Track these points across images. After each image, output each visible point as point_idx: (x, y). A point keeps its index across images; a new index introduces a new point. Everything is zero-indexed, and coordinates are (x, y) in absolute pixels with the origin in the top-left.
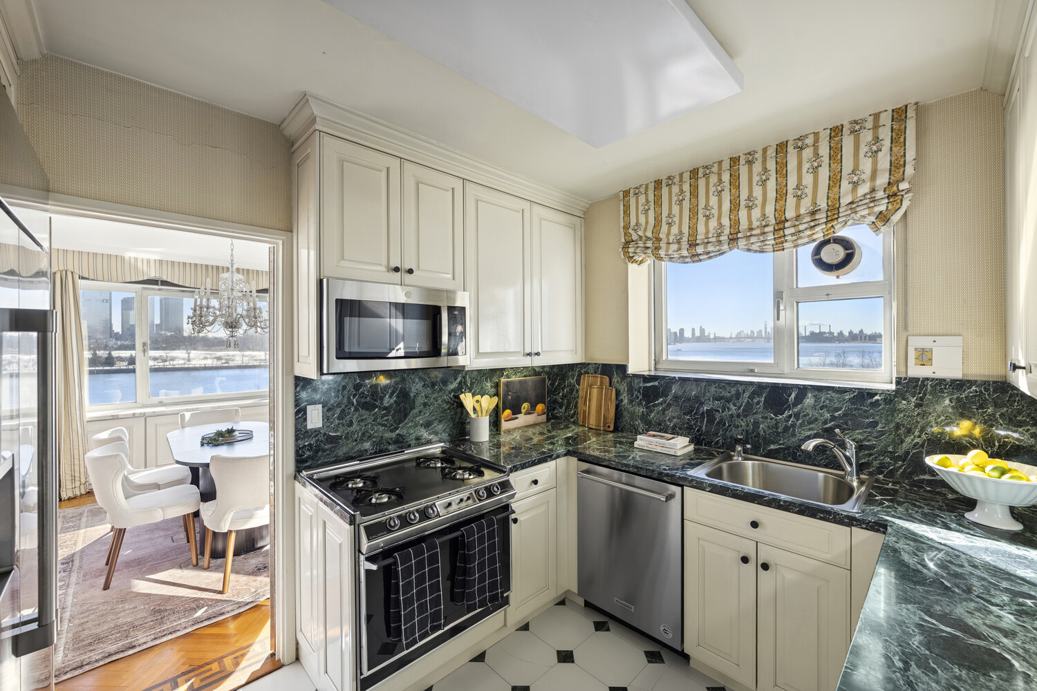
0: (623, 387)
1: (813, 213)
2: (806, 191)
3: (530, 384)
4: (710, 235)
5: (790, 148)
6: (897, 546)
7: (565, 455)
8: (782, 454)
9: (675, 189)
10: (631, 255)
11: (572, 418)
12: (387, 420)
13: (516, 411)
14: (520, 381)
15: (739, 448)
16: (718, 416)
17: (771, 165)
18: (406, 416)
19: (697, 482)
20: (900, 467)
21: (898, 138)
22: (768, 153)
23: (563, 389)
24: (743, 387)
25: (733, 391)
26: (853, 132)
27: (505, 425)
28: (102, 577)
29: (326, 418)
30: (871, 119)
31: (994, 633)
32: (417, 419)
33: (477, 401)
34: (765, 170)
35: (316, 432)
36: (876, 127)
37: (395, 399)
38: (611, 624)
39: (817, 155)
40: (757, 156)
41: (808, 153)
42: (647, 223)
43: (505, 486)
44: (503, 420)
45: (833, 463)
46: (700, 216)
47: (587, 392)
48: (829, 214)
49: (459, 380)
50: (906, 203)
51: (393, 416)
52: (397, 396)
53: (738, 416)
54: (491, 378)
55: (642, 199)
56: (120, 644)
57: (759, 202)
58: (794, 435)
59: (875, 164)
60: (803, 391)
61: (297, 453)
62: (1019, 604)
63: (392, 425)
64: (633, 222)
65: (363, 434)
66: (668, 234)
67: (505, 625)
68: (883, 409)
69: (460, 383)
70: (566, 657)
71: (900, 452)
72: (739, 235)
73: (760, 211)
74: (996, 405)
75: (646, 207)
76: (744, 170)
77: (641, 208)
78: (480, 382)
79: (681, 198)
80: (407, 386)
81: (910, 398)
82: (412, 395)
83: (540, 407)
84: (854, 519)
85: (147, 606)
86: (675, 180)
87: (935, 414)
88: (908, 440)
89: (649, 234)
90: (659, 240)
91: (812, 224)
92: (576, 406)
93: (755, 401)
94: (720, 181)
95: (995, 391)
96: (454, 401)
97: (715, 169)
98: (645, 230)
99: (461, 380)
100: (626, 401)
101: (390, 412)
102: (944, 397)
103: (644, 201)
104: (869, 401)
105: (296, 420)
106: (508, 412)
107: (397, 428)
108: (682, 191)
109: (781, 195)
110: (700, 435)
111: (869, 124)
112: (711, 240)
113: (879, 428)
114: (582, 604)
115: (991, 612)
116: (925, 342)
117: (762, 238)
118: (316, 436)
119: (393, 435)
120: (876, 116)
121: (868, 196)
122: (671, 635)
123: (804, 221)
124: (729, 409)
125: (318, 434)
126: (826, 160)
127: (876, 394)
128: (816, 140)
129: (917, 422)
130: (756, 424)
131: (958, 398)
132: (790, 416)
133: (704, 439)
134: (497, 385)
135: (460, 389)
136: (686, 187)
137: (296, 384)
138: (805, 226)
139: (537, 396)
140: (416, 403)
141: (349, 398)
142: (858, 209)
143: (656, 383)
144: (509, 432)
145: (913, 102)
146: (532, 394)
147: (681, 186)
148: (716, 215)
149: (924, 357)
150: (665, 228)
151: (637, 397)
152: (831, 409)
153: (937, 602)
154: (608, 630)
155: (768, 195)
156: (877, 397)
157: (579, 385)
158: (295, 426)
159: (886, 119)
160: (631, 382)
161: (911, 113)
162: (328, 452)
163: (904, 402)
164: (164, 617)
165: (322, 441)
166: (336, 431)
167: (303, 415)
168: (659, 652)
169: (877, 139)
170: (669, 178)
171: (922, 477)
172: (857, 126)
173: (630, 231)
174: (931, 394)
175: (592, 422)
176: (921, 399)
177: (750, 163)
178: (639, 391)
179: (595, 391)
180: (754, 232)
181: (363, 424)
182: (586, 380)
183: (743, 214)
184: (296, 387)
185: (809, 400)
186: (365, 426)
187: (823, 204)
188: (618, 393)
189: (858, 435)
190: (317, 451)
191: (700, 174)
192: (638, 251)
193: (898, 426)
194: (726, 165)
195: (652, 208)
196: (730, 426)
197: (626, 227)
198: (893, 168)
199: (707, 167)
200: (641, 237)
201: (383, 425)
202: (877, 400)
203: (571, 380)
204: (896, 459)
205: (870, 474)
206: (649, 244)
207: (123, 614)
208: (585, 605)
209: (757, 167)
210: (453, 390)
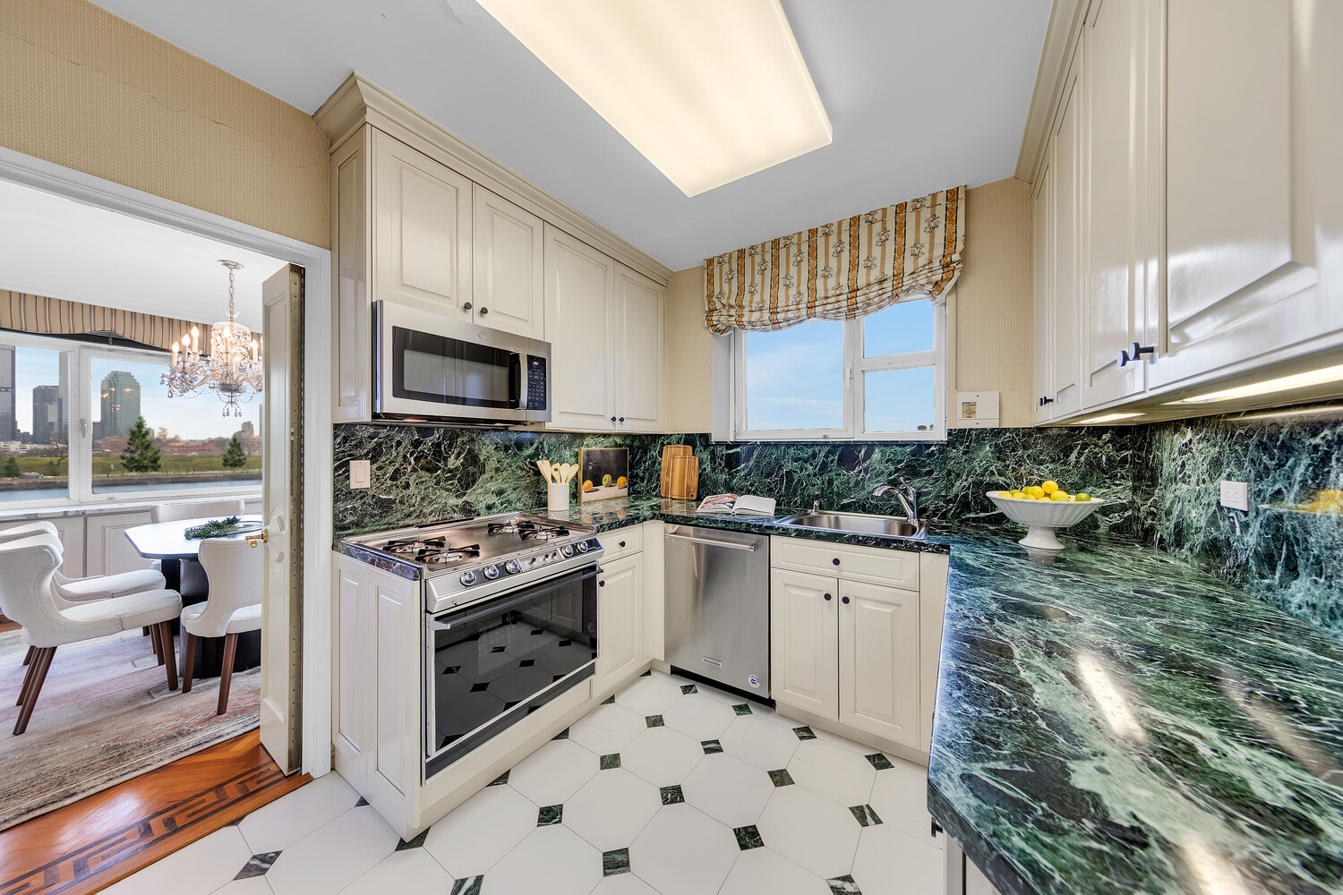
0: (706, 456)
1: (881, 282)
2: (875, 262)
3: (612, 455)
4: (790, 303)
5: (862, 222)
6: (961, 556)
7: (652, 518)
8: (853, 507)
9: (758, 259)
10: (715, 323)
11: (654, 491)
12: (452, 484)
13: (597, 482)
14: (601, 451)
15: (816, 503)
16: (796, 477)
17: (845, 238)
18: (474, 482)
19: (784, 529)
20: (951, 509)
21: (951, 217)
22: (843, 226)
23: (645, 462)
24: (819, 448)
25: (810, 451)
26: (915, 209)
27: (585, 497)
28: (11, 721)
29: (376, 478)
30: (929, 198)
31: (1048, 598)
32: (488, 485)
33: (556, 470)
34: (840, 242)
35: (362, 494)
36: (934, 206)
37: (462, 460)
38: (699, 687)
39: (885, 230)
40: (832, 228)
41: (877, 227)
42: (730, 292)
43: (593, 544)
44: (583, 491)
45: (898, 511)
46: (781, 285)
47: (669, 463)
48: (895, 283)
49: (535, 445)
50: (957, 273)
51: (460, 480)
52: (465, 458)
53: (815, 475)
54: (571, 446)
55: (726, 268)
56: (49, 795)
57: (834, 272)
58: (863, 489)
59: (932, 238)
60: (871, 446)
61: (335, 516)
62: (1060, 581)
63: (458, 491)
64: (717, 291)
65: (423, 499)
66: (751, 302)
67: (590, 697)
68: (938, 458)
69: (537, 449)
70: (656, 721)
71: (951, 496)
72: (817, 303)
73: (835, 281)
74: (1025, 448)
75: (730, 277)
76: (821, 241)
77: (724, 277)
78: (558, 450)
79: (763, 267)
80: (477, 447)
81: (959, 447)
82: (482, 458)
83: (622, 480)
84: (923, 544)
85: (94, 744)
86: (757, 250)
87: (979, 459)
88: (958, 484)
89: (732, 302)
90: (741, 307)
91: (881, 292)
92: (658, 479)
93: (830, 459)
94: (800, 252)
95: (1023, 437)
96: (530, 469)
97: (795, 240)
98: (729, 298)
99: (538, 446)
100: (709, 470)
101: (455, 475)
102: (985, 444)
103: (727, 270)
104: (927, 452)
105: (335, 477)
106: (588, 483)
107: (465, 494)
108: (764, 261)
109: (854, 266)
110: (780, 496)
111: (928, 203)
112: (790, 308)
113: (934, 476)
114: (669, 671)
115: (1043, 587)
116: (970, 398)
117: (836, 306)
118: (361, 498)
119: (460, 502)
120: (934, 196)
121: (927, 267)
122: (758, 685)
123: (874, 290)
124: (806, 469)
125: (365, 496)
126: (892, 234)
127: (932, 445)
128: (884, 216)
129: (965, 467)
130: (831, 482)
131: (996, 444)
132: (860, 471)
133: (783, 500)
134: (577, 455)
135: (536, 455)
136: (768, 257)
137: (335, 433)
138: (875, 294)
139: (618, 468)
140: (487, 468)
141: (405, 457)
142: (918, 278)
143: (738, 450)
144: (589, 503)
145: (963, 185)
146: (613, 465)
147: (763, 255)
148: (795, 285)
149: (970, 409)
150: (747, 296)
151: (720, 465)
152: (895, 461)
153: (1002, 584)
154: (696, 692)
155: (843, 266)
156: (933, 448)
157: (661, 457)
158: (334, 485)
159: (941, 199)
160: (713, 450)
161: (961, 195)
162: (377, 518)
163: (954, 451)
164: (125, 753)
165: (370, 505)
166: (389, 493)
167: (344, 472)
168: (746, 705)
169: (934, 216)
170: (752, 247)
171: (968, 516)
172: (918, 204)
173: (714, 299)
174: (975, 442)
175: (675, 493)
176: (968, 447)
177: (827, 235)
178: (722, 459)
179: (678, 462)
180: (830, 300)
181: (423, 487)
182: (668, 451)
183: (820, 283)
184: (335, 438)
185: (877, 455)
186: (425, 489)
187: (889, 272)
188: (701, 463)
189: (917, 482)
190: (364, 516)
191: (781, 245)
192: (721, 319)
193: (949, 473)
194: (805, 237)
195: (735, 277)
196: (807, 485)
197: (710, 296)
198: (947, 243)
199: (787, 238)
200: (724, 306)
201: (447, 490)
202: (933, 451)
203: (653, 452)
204: (948, 502)
205: (928, 517)
206: (733, 312)
207: (51, 759)
208: (672, 673)
209: (833, 239)
210: (529, 456)
